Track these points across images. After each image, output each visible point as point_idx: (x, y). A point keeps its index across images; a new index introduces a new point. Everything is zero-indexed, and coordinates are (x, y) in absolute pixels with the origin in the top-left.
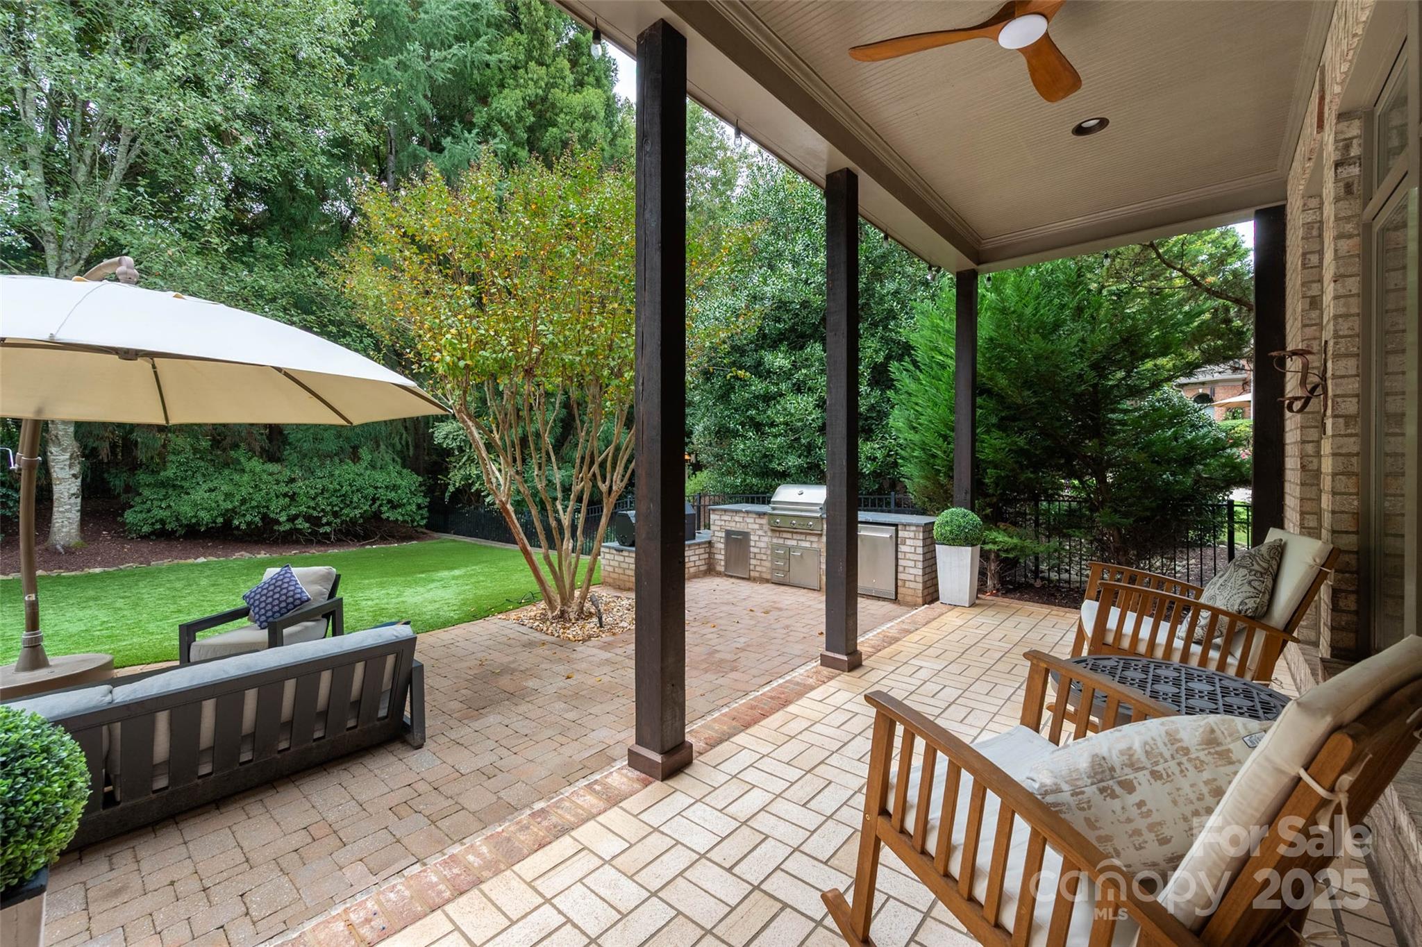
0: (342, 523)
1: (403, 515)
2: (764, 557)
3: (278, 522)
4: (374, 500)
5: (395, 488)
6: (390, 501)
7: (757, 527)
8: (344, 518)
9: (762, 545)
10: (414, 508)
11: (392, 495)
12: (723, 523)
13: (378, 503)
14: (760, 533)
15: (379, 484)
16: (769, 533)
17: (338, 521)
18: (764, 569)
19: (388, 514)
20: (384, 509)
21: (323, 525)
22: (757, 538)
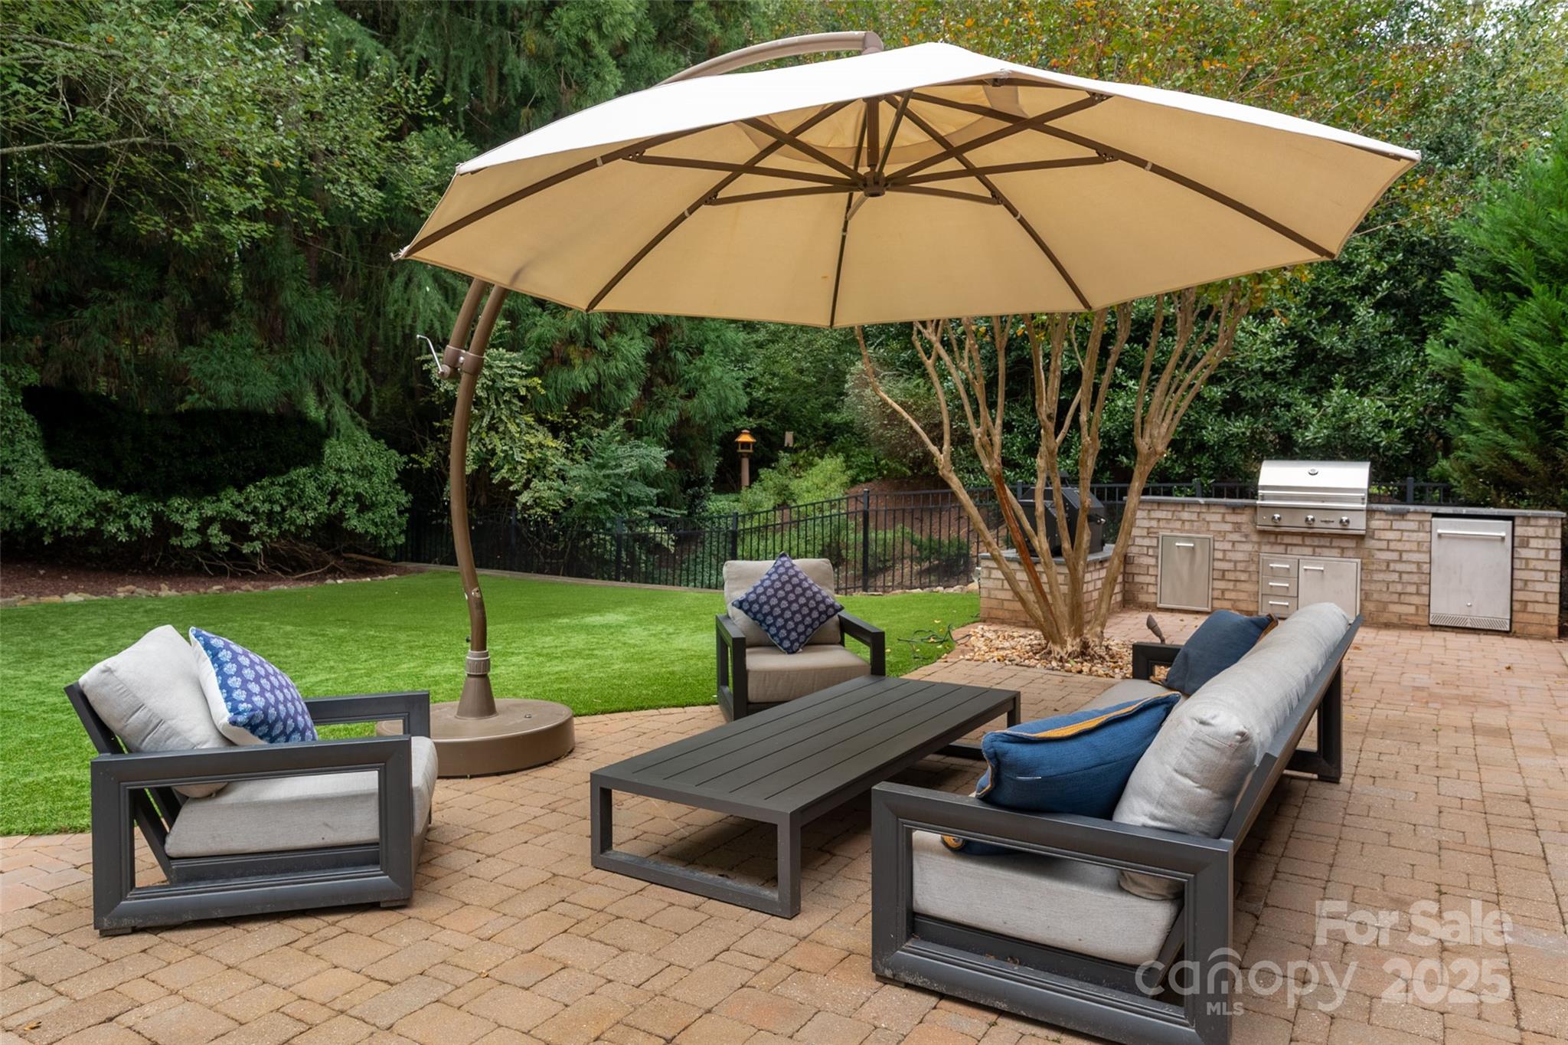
0: (283, 534)
1: (376, 525)
2: (1243, 577)
3: (179, 530)
4: (334, 494)
5: (366, 473)
6: (358, 497)
7: (1228, 527)
8: (285, 526)
9: (1239, 556)
10: (393, 511)
11: (362, 486)
12: (1154, 523)
13: (341, 499)
14: (1236, 537)
15: (345, 465)
16: (1255, 538)
17: (275, 531)
18: (1243, 596)
19: (355, 523)
20: (351, 511)
21: (252, 539)
22: (1228, 546)
